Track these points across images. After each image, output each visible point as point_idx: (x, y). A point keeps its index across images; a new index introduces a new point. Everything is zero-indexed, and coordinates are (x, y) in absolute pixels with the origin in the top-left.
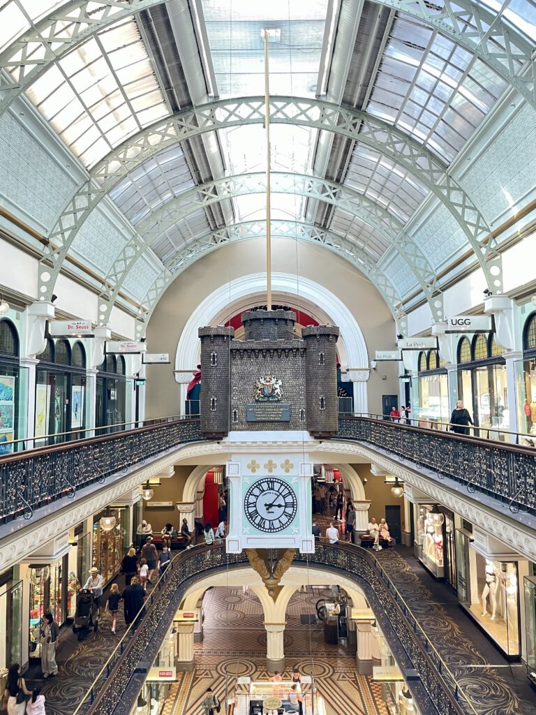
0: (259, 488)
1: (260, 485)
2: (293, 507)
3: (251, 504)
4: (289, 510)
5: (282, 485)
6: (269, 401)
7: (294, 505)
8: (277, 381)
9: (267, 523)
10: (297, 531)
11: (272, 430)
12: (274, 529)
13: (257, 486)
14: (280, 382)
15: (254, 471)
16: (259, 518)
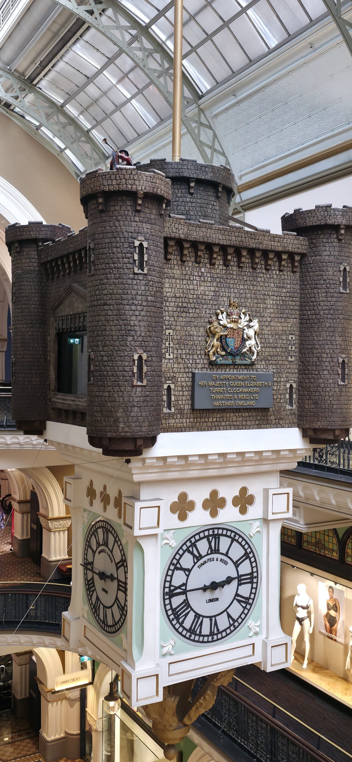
0: (192, 553)
1: (194, 545)
2: (252, 582)
3: (176, 588)
4: (245, 590)
5: (233, 540)
6: (234, 365)
7: (252, 578)
8: (250, 321)
9: (206, 623)
10: (257, 629)
11: (237, 427)
12: (219, 632)
13: (188, 550)
14: (255, 324)
15: (183, 517)
16: (192, 615)
